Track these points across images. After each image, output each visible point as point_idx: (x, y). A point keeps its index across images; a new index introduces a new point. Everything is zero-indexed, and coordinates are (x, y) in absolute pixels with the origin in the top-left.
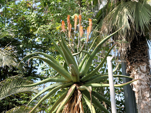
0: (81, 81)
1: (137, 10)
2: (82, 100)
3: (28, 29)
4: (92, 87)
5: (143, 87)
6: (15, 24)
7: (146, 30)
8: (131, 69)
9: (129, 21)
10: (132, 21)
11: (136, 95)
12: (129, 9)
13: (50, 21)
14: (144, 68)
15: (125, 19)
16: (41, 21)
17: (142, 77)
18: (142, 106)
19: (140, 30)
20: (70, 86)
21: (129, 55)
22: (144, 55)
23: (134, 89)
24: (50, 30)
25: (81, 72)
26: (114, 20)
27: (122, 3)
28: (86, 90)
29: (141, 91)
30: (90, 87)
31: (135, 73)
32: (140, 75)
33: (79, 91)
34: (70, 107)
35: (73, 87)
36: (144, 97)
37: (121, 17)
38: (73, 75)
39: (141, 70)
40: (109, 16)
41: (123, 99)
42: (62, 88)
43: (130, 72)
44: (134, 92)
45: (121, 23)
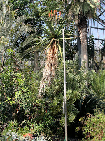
0: (56, 37)
1: (83, 5)
2: (56, 44)
3: (38, 14)
4: (60, 39)
5: (84, 38)
6: (33, 12)
7: (86, 14)
8: (80, 30)
9: (79, 10)
10: (81, 10)
11: (81, 41)
12: (80, 5)
13: (47, 10)
14: (85, 30)
15: (78, 9)
16: (43, 11)
17: (84, 33)
18: (83, 45)
19: (84, 14)
20: (52, 39)
21: (79, 25)
22: (85, 24)
23: (80, 39)
24: (47, 15)
25: (56, 33)
26: (73, 10)
27: (77, 2)
28: (57, 41)
29: (83, 39)
30: (59, 40)
31: (81, 32)
32: (83, 33)
33: (55, 41)
34: (51, 47)
35: (53, 39)
36: (84, 41)
37: (76, 8)
38: (53, 35)
39: (83, 31)
40: (71, 8)
41: (77, 42)
42: (49, 40)
43: (79, 31)
44: (80, 40)
45: (76, 11)
